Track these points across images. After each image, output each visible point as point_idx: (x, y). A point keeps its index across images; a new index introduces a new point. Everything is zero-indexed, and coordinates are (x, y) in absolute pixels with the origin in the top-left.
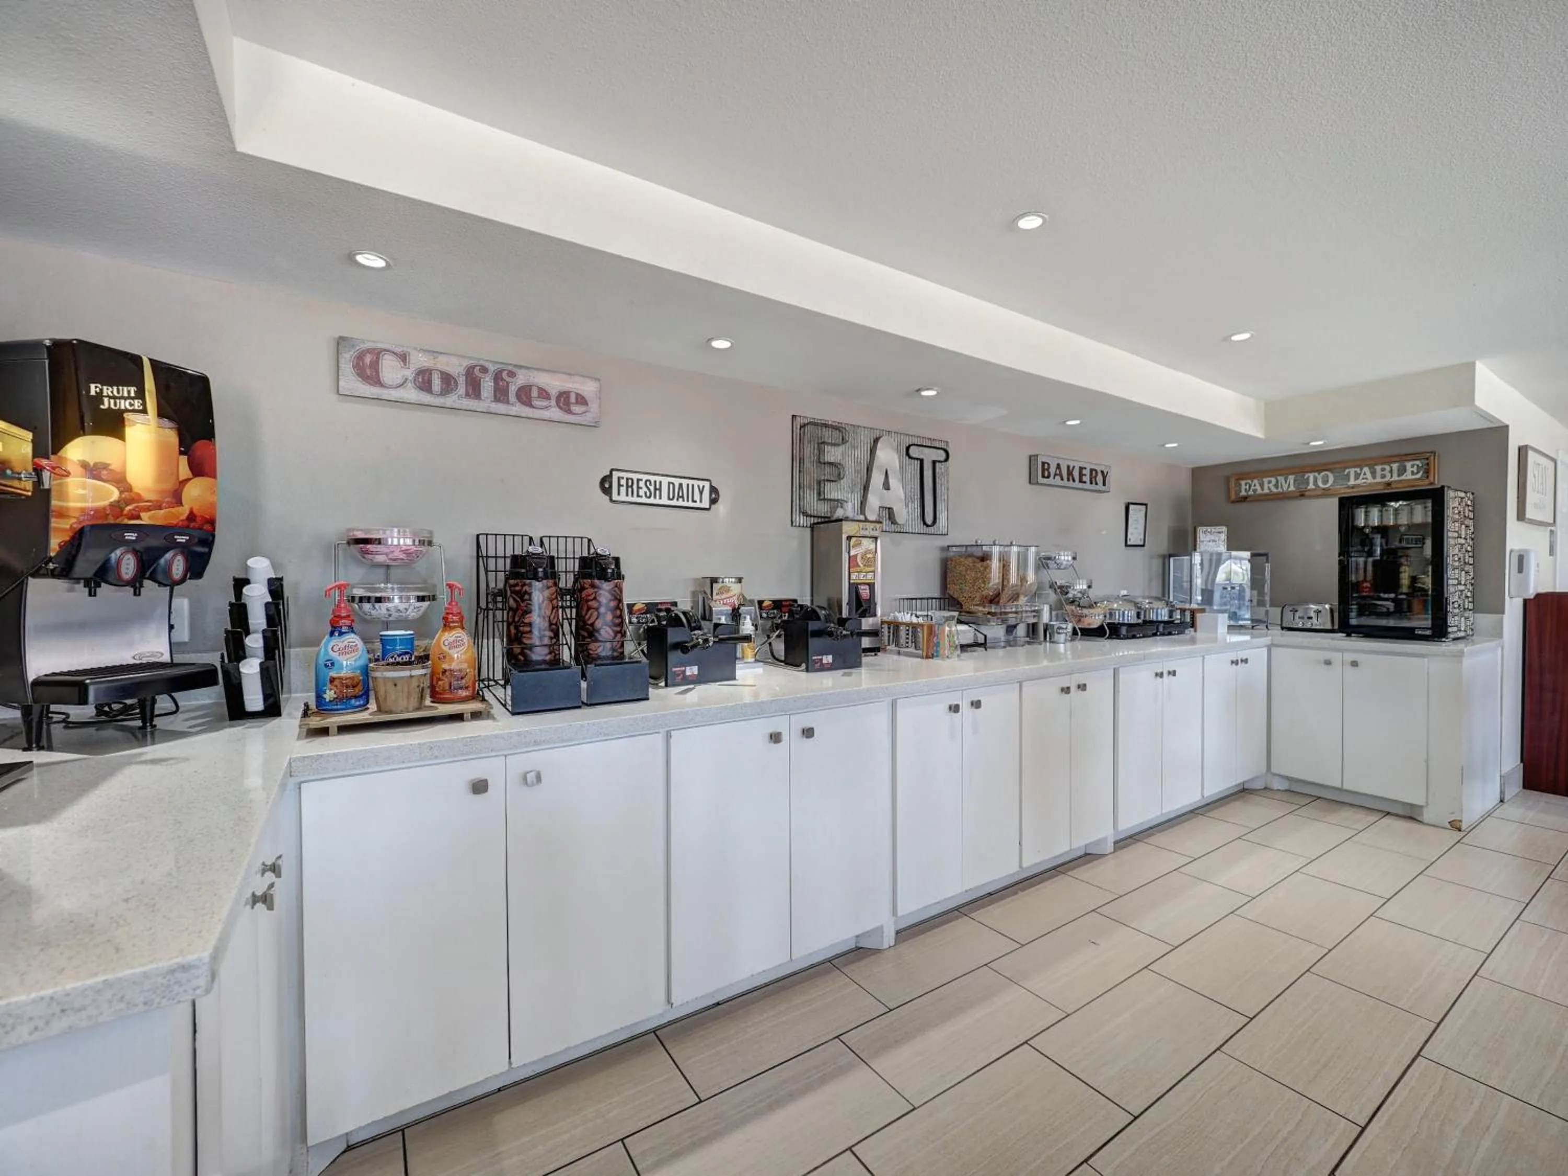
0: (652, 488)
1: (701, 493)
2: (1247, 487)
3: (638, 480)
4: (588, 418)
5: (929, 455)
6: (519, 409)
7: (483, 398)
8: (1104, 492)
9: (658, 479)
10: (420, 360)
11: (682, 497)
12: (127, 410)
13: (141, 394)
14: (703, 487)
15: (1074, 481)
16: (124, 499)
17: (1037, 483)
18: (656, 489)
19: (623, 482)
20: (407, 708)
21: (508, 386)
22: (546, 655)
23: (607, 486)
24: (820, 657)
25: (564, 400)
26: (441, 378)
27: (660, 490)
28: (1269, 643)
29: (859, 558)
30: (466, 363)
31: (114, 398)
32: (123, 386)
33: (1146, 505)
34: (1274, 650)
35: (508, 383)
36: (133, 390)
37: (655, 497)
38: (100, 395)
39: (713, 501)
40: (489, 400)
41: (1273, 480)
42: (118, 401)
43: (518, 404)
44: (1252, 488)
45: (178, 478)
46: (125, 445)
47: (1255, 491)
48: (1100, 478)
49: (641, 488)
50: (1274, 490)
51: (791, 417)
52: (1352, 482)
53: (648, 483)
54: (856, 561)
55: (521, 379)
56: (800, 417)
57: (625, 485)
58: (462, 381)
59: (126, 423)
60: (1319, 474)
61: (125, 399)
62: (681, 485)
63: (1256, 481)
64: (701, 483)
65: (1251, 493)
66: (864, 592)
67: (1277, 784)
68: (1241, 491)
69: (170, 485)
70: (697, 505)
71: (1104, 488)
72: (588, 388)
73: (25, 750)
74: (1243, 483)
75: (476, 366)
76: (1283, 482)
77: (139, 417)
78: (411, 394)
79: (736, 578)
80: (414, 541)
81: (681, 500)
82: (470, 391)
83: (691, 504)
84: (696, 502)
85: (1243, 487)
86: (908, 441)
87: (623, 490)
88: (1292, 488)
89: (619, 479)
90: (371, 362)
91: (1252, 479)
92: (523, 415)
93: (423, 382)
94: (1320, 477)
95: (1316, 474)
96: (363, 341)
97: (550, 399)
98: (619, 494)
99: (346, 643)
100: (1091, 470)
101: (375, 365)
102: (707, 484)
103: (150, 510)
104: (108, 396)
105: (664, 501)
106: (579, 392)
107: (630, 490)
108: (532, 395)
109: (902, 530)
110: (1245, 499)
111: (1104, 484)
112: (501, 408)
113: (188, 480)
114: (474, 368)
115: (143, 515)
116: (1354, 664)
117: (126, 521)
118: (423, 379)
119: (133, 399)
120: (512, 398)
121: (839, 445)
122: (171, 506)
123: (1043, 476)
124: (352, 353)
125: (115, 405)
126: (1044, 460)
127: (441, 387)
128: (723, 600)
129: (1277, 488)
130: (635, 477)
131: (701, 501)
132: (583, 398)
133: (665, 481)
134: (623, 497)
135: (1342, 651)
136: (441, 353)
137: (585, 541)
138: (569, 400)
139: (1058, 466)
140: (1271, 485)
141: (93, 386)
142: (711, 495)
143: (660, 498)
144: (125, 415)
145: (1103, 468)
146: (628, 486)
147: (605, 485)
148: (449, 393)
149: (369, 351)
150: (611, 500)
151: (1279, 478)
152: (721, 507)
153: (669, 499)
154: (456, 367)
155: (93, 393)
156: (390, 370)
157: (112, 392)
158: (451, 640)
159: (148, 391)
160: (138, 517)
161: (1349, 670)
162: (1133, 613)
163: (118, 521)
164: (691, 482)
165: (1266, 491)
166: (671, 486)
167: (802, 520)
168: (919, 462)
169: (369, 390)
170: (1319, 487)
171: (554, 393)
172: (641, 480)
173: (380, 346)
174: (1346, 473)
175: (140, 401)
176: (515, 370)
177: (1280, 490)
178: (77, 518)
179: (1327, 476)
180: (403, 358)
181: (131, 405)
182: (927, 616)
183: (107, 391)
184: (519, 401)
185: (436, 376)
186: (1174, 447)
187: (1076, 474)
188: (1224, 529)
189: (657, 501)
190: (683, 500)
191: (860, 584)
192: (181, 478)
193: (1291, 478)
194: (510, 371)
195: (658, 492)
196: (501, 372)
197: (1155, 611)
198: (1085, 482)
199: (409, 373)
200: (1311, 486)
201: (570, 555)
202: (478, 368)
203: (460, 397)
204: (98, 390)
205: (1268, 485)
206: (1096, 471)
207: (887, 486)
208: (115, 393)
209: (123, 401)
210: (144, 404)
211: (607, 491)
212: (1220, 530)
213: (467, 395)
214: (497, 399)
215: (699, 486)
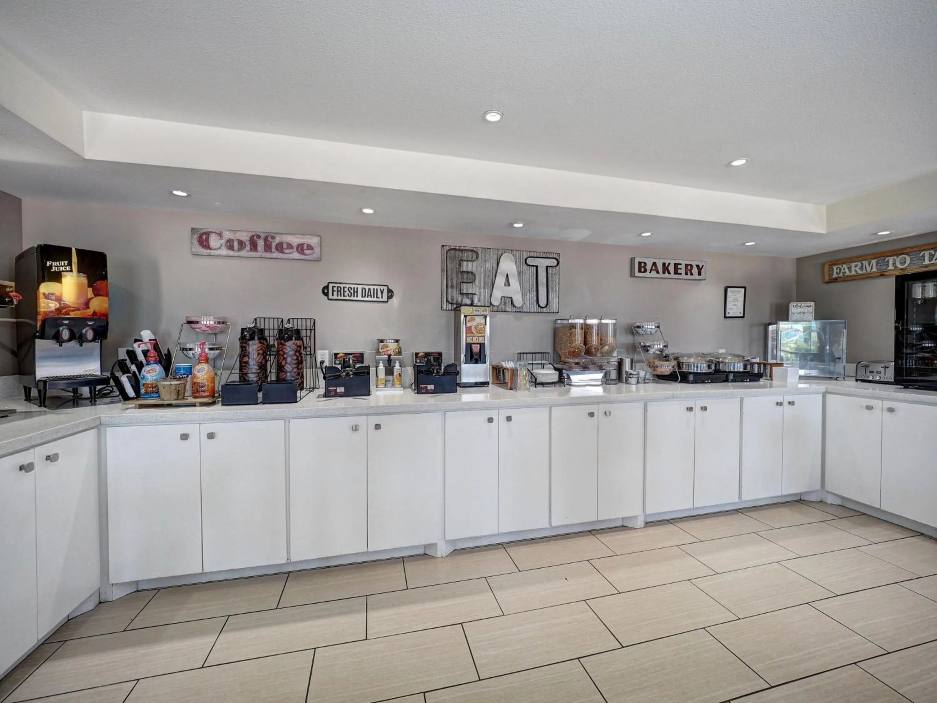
0: (352, 291)
1: (382, 293)
2: (838, 271)
3: (344, 288)
4: (314, 256)
5: (543, 263)
6: (276, 254)
7: (258, 251)
8: (700, 280)
9: (356, 286)
10: (228, 235)
11: (371, 295)
12: (63, 271)
13: (70, 264)
14: (384, 289)
15: (669, 273)
16: (61, 307)
17: (635, 277)
18: (354, 292)
19: (335, 289)
20: (170, 399)
21: (271, 244)
22: (254, 378)
23: (326, 291)
24: (426, 386)
25: (301, 248)
26: (238, 243)
27: (357, 292)
28: (824, 390)
29: (473, 328)
30: (250, 234)
31: (57, 266)
32: (62, 261)
33: (745, 288)
34: (828, 396)
35: (271, 242)
36: (66, 262)
37: (354, 296)
38: (51, 266)
39: (390, 297)
40: (262, 252)
41: (859, 264)
42: (59, 267)
43: (277, 252)
44: (842, 271)
45: (87, 297)
46: (62, 286)
47: (844, 273)
48: (695, 270)
49: (346, 292)
50: (860, 272)
51: (440, 247)
52: (927, 262)
53: (350, 289)
54: (471, 330)
55: (278, 240)
56: (446, 246)
57: (336, 291)
58: (248, 243)
59: (63, 276)
60: (897, 257)
61: (62, 266)
62: (369, 289)
63: (845, 266)
64: (382, 288)
65: (841, 275)
66: (476, 349)
67: (830, 500)
68: (833, 274)
69: (82, 300)
70: (380, 299)
71: (699, 277)
72: (314, 241)
73: (39, 406)
74: (835, 267)
75: (255, 235)
76: (867, 265)
77: (70, 273)
78: (224, 252)
79: (394, 340)
80: (215, 322)
81: (369, 297)
82: (252, 248)
83: (375, 299)
84: (379, 298)
85: (835, 271)
86: (526, 255)
87: (335, 293)
88: (874, 270)
89: (333, 287)
90: (205, 239)
91: (842, 264)
92: (279, 257)
93: (230, 246)
94: (898, 260)
95: (895, 257)
96: (201, 229)
97: (293, 248)
98: (333, 295)
99: (151, 368)
100: (687, 266)
101: (207, 240)
102: (386, 288)
103: (74, 311)
104: (55, 266)
105: (360, 298)
106: (308, 243)
107: (339, 293)
108: (284, 247)
109: (521, 311)
110: (836, 280)
111: (699, 274)
112: (268, 255)
113: (92, 298)
114: (254, 237)
115: (70, 313)
116: (891, 410)
117: (63, 316)
118: (229, 244)
119: (66, 266)
120: (273, 249)
121: (474, 261)
122: (84, 309)
123: (640, 271)
124: (196, 235)
125: (58, 269)
126: (640, 261)
127: (238, 247)
128: (384, 352)
129: (862, 270)
130: (342, 286)
131: (382, 297)
132: (311, 246)
133: (360, 287)
134: (335, 297)
135: (882, 399)
136: (237, 231)
137: (312, 321)
138: (303, 247)
139: (654, 264)
140: (857, 269)
141: (48, 263)
142: (388, 294)
143: (357, 296)
144: (62, 273)
145: (698, 263)
146: (338, 291)
147: (325, 291)
148: (241, 250)
149: (204, 233)
150: (329, 299)
151: (863, 262)
152: (395, 301)
153: (362, 297)
154: (245, 237)
155: (48, 265)
156: (214, 241)
157: (57, 264)
158: (198, 369)
159: (74, 262)
160: (69, 315)
161: (887, 415)
162: (705, 365)
163: (60, 316)
164: (375, 287)
165: (853, 273)
166: (364, 290)
167: (448, 307)
168: (535, 268)
169: (205, 251)
170: (897, 267)
171: (295, 245)
172: (346, 287)
173: (210, 230)
174: (921, 255)
175: (70, 267)
176: (275, 235)
177: (864, 271)
178: (42, 315)
179: (905, 259)
180: (220, 235)
181: (65, 269)
182: (542, 364)
183: (54, 264)
184: (277, 251)
185: (236, 242)
186: (752, 245)
187: (672, 269)
188: (812, 304)
189: (355, 298)
190: (371, 297)
191: (474, 344)
192: (89, 297)
193: (874, 262)
194: (271, 236)
195: (356, 294)
196: (267, 237)
197: (732, 364)
198: (681, 274)
199: (223, 242)
200: (891, 267)
201: (271, 327)
202: (256, 236)
203: (248, 251)
204: (50, 264)
205: (855, 269)
206: (691, 266)
207: (508, 283)
208: (58, 264)
209: (61, 267)
210: (71, 268)
211: (326, 294)
212: (809, 305)
213: (251, 250)
214: (266, 251)
215: (381, 289)
